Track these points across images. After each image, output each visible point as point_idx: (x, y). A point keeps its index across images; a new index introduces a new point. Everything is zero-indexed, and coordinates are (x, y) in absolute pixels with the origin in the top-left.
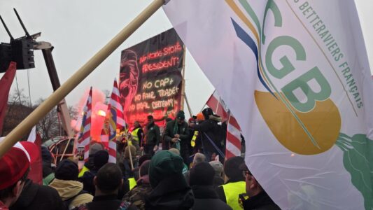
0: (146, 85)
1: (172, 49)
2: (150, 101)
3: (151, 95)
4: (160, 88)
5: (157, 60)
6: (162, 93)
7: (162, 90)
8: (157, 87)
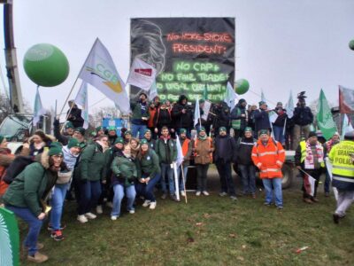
0: (181, 66)
1: (217, 38)
2: (189, 83)
3: (190, 77)
4: (201, 72)
5: (194, 42)
6: (204, 77)
7: (204, 74)
8: (197, 70)
